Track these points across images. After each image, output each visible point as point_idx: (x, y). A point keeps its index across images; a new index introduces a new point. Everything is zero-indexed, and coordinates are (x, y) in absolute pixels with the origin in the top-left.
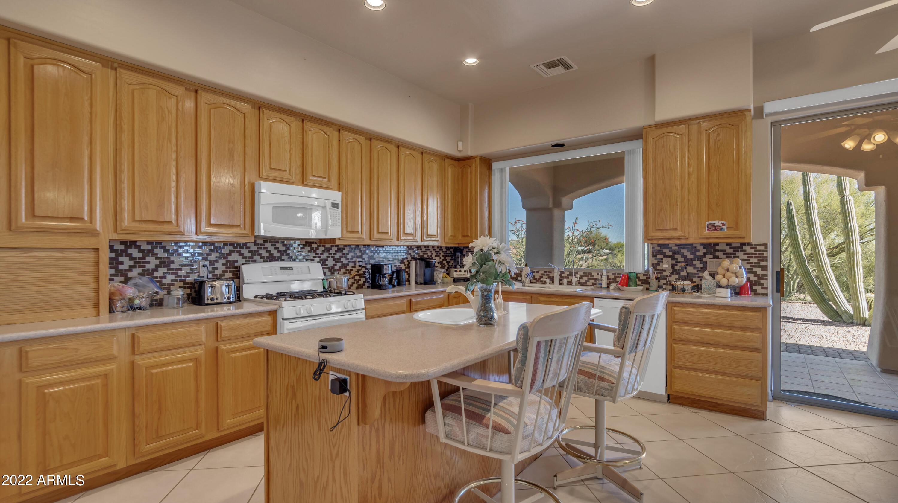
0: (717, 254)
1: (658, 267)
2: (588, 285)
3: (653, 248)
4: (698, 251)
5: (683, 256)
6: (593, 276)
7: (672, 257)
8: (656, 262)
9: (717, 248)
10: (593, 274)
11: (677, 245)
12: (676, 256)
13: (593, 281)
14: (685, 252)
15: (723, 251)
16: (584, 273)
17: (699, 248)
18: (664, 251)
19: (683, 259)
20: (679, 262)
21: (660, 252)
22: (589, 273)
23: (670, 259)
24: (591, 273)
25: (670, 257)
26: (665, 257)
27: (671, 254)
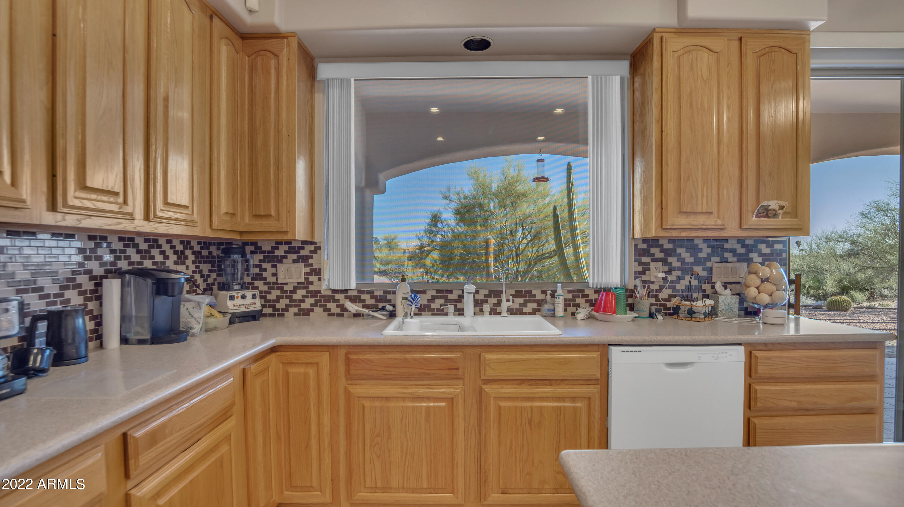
0: (727, 255)
1: (644, 278)
2: (525, 314)
3: (636, 245)
4: (701, 250)
5: (680, 258)
6: (535, 296)
7: (664, 261)
8: (640, 269)
9: (726, 246)
10: (534, 292)
11: (672, 241)
12: (670, 260)
13: (534, 305)
14: (681, 251)
15: (733, 251)
16: (517, 291)
17: (702, 245)
18: (653, 250)
19: (678, 264)
20: (675, 269)
21: (646, 253)
22: (526, 291)
23: (660, 264)
24: (530, 292)
25: (661, 260)
26: (655, 260)
27: (662, 255)
